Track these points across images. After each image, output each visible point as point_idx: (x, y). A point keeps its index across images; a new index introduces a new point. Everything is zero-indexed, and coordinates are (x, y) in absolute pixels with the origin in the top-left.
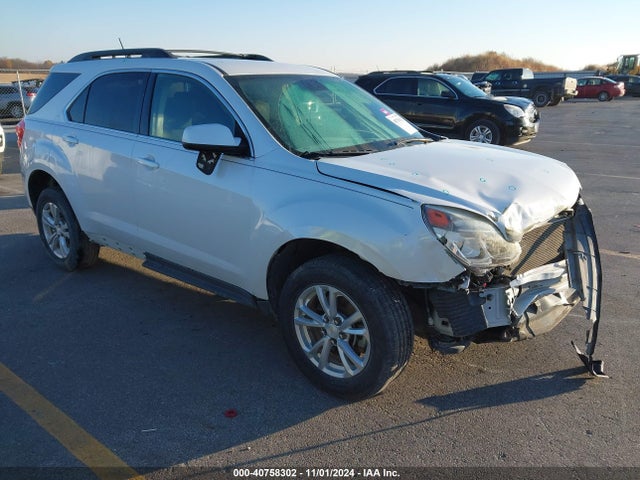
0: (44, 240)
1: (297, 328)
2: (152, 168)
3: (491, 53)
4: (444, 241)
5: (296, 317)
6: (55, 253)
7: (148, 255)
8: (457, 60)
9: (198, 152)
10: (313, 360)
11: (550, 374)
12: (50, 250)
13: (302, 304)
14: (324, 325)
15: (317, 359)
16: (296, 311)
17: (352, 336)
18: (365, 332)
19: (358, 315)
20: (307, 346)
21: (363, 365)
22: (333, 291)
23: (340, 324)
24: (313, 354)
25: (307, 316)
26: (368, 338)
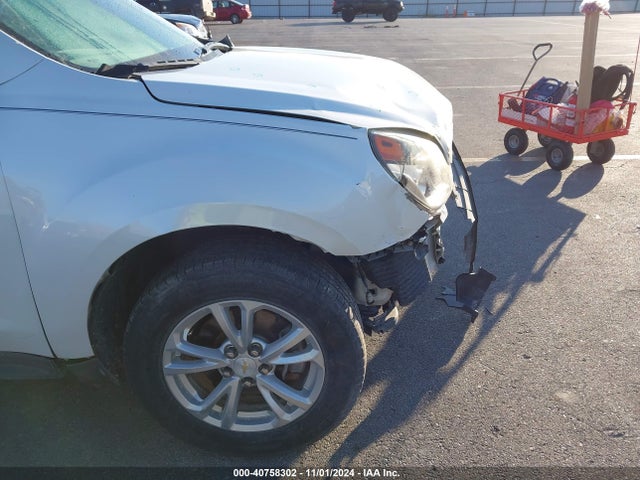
1: (170, 380)
4: (403, 182)
5: (167, 365)
10: (209, 420)
13: (178, 339)
14: (227, 362)
15: (216, 415)
16: (167, 356)
17: (279, 368)
18: (314, 355)
19: (301, 332)
20: (194, 401)
21: (309, 402)
22: (249, 306)
23: (261, 352)
24: (209, 411)
25: (185, 357)
26: (321, 362)
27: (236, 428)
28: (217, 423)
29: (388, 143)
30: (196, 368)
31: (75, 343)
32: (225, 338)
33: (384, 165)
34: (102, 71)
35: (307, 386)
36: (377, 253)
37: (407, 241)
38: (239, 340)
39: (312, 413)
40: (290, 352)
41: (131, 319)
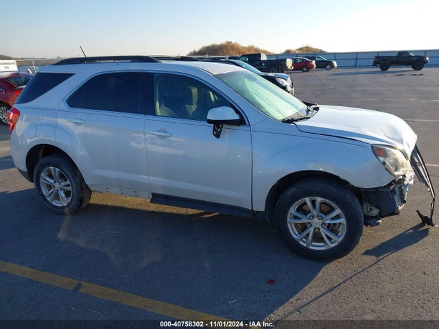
0: (42, 195)
1: (289, 225)
2: (164, 137)
3: (229, 42)
4: (384, 163)
5: (288, 219)
6: (53, 203)
7: (154, 195)
8: (208, 47)
9: (213, 125)
10: (301, 243)
11: (411, 229)
12: (48, 202)
13: (293, 210)
14: (310, 221)
15: (304, 242)
16: (289, 215)
17: (329, 224)
18: (343, 220)
19: (338, 211)
20: (296, 235)
21: (340, 239)
22: (319, 200)
23: (322, 219)
24: (301, 239)
25: (296, 217)
26: (345, 223)
27: (311, 247)
28: (305, 245)
29: (379, 149)
30: (298, 221)
31: (260, 206)
32: (310, 212)
33: (377, 157)
34: (284, 121)
35: (339, 234)
36: (372, 189)
37: (385, 187)
38: (315, 212)
39: (341, 244)
40: (333, 219)
41: (279, 201)
